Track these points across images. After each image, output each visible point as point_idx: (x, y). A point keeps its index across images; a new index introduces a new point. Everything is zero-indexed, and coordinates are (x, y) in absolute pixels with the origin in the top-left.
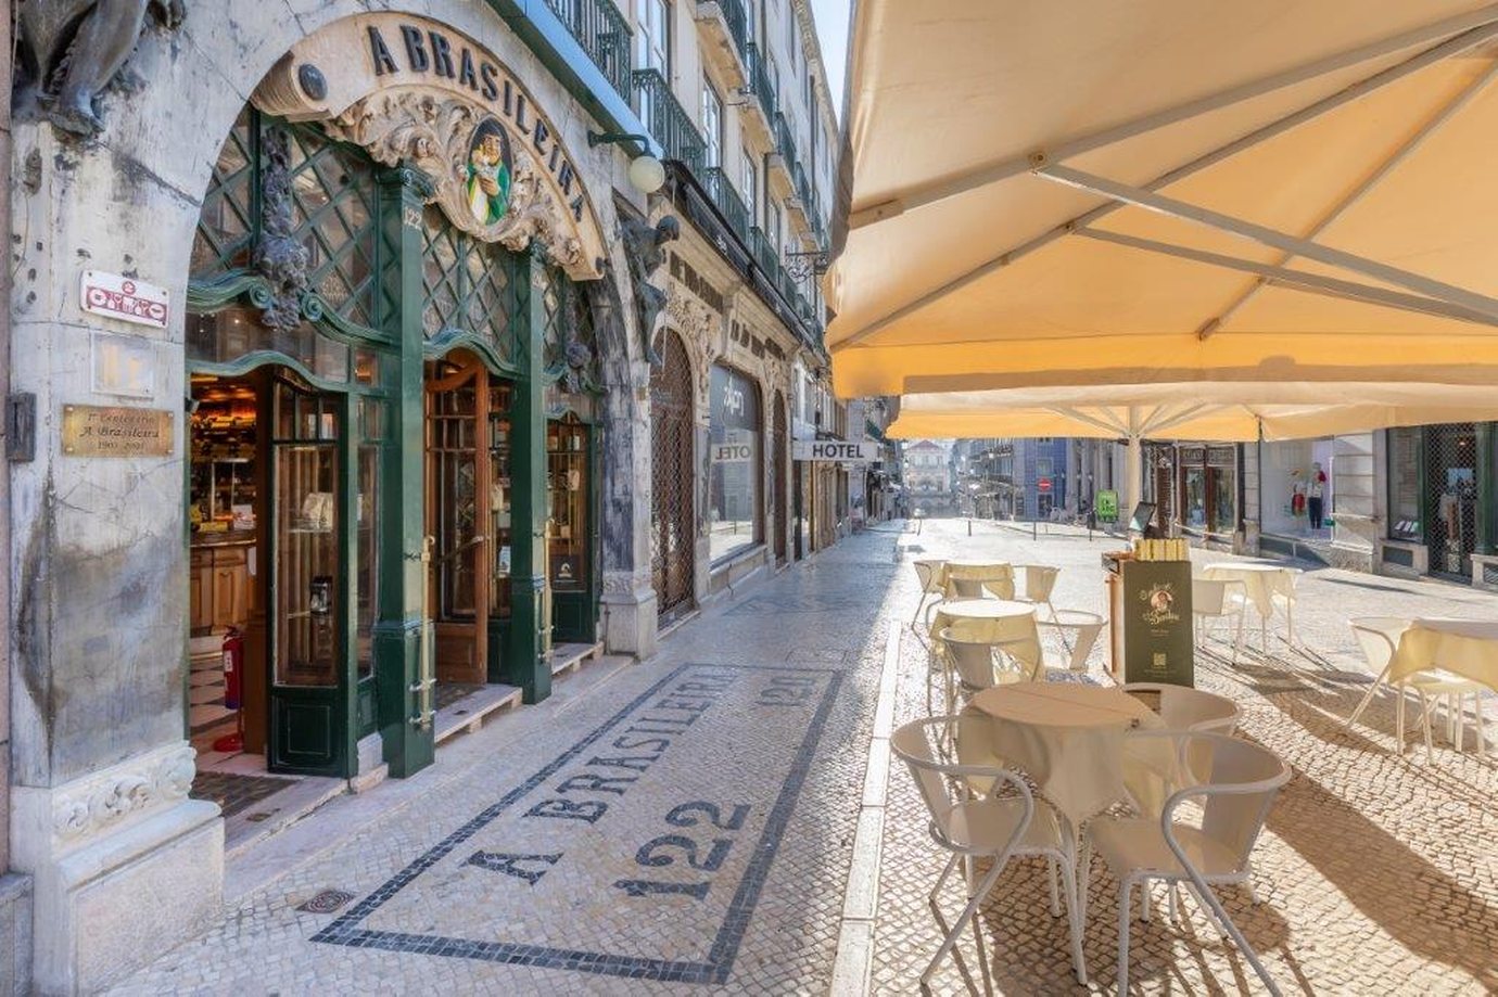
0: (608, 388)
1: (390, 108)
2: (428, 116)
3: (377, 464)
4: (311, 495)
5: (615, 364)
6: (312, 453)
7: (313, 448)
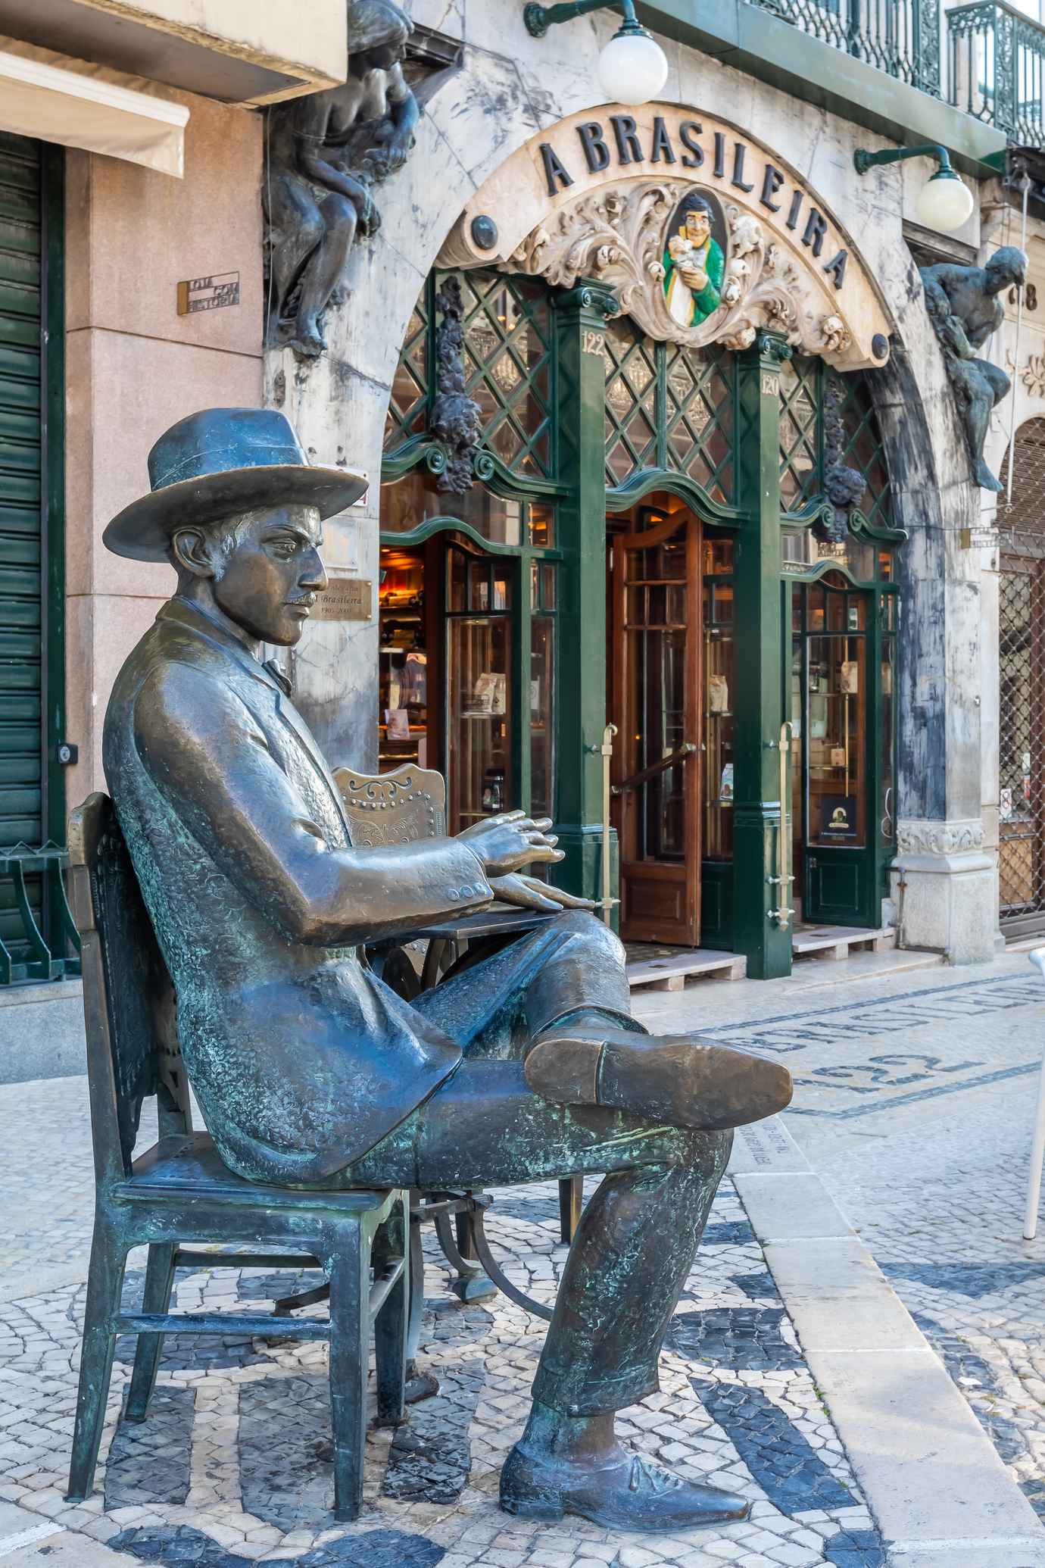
0: (906, 532)
1: (566, 222)
2: (611, 215)
3: (552, 639)
4: (483, 675)
5: (915, 492)
6: (484, 627)
7: (485, 622)
